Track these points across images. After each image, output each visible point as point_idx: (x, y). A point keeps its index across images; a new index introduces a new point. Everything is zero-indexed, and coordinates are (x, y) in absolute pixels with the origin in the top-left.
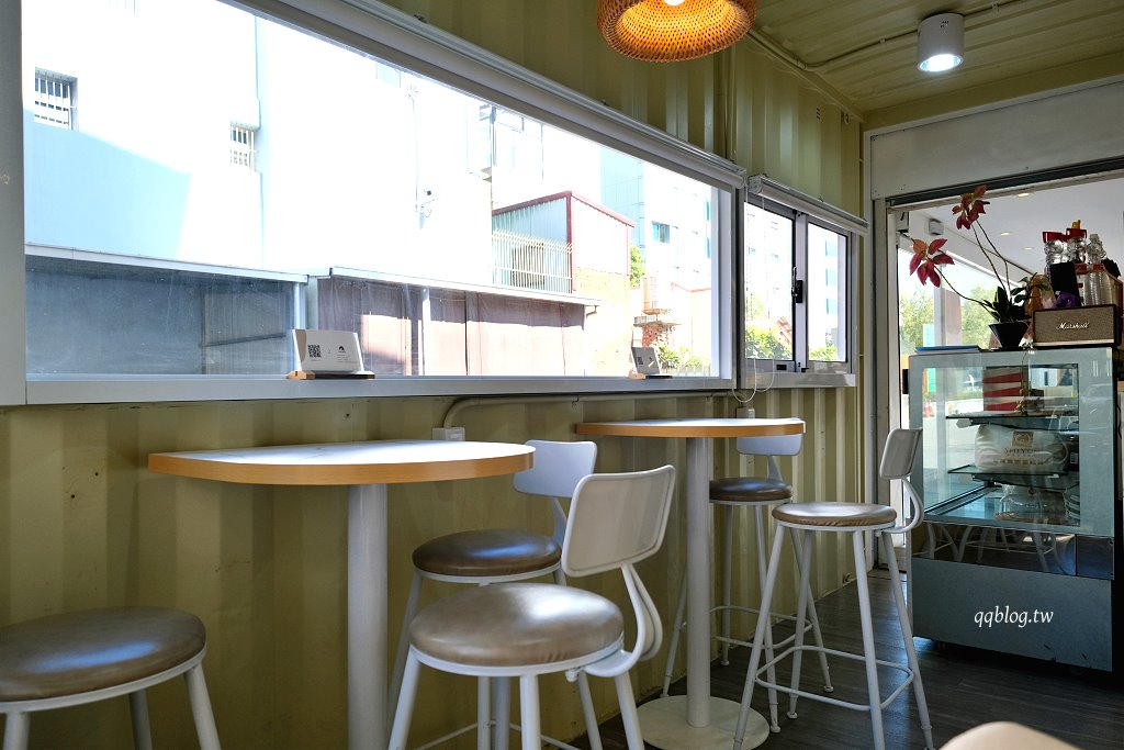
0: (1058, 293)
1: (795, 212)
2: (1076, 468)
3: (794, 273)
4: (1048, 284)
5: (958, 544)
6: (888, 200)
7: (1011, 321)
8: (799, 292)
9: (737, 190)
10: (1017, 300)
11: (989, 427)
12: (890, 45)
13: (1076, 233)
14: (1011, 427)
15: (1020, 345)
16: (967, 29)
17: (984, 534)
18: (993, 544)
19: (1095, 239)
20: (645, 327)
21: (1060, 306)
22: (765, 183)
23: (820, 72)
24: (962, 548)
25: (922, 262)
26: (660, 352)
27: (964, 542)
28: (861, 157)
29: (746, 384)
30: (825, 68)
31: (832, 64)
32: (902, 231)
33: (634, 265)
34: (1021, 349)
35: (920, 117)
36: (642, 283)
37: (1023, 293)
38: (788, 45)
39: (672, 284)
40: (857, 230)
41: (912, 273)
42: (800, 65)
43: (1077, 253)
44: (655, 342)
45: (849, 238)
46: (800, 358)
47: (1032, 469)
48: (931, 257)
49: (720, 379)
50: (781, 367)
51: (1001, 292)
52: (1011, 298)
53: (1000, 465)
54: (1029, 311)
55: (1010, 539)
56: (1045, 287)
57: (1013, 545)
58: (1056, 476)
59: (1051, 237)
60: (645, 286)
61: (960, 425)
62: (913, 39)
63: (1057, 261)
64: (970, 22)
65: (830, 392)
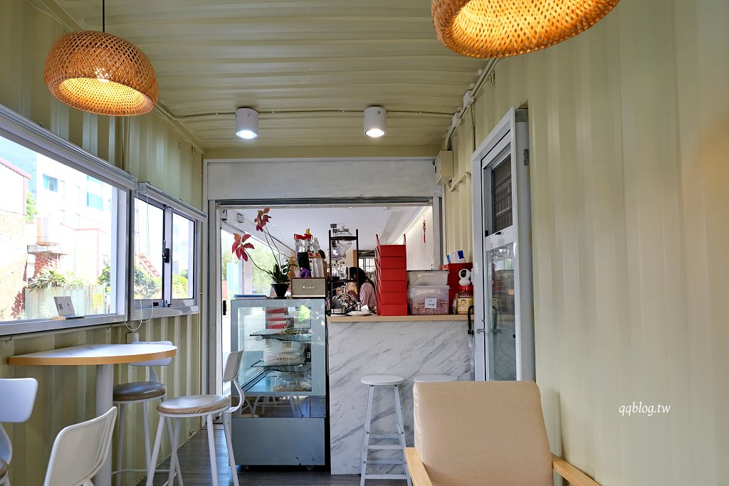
0: (302, 268)
1: (165, 206)
2: (309, 360)
3: (164, 244)
4: (297, 263)
5: (252, 405)
6: (216, 201)
7: (281, 283)
8: (167, 256)
9: (130, 191)
10: (284, 272)
11: (271, 340)
12: (221, 116)
13: (308, 237)
14: (281, 340)
15: (286, 296)
16: (261, 119)
17: (265, 399)
18: (268, 403)
19: (316, 241)
20: (38, 255)
21: (303, 276)
22: (147, 187)
23: (181, 121)
24: (255, 407)
25: (239, 246)
26: (49, 274)
27: (256, 404)
28: (202, 174)
29: (134, 318)
30: (183, 120)
31: (188, 119)
32: (223, 220)
33: (29, 206)
34: (286, 298)
35: (234, 158)
36: (35, 221)
37: (286, 267)
38: (163, 102)
39: (61, 224)
40: (200, 218)
41: (233, 252)
42: (169, 115)
43: (309, 247)
44: (45, 266)
45: (196, 223)
46: (167, 298)
47: (289, 362)
48: (244, 244)
49: (116, 315)
50: (156, 304)
51: (277, 267)
52: (281, 270)
53: (276, 361)
54: (289, 278)
55: (277, 399)
56: (296, 266)
57: (278, 403)
58: (301, 365)
59: (298, 237)
60: (39, 224)
61: (257, 340)
62: (234, 117)
63: (300, 251)
64: (261, 116)
65: (183, 318)
